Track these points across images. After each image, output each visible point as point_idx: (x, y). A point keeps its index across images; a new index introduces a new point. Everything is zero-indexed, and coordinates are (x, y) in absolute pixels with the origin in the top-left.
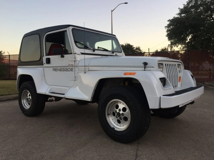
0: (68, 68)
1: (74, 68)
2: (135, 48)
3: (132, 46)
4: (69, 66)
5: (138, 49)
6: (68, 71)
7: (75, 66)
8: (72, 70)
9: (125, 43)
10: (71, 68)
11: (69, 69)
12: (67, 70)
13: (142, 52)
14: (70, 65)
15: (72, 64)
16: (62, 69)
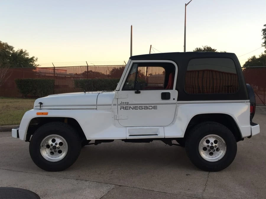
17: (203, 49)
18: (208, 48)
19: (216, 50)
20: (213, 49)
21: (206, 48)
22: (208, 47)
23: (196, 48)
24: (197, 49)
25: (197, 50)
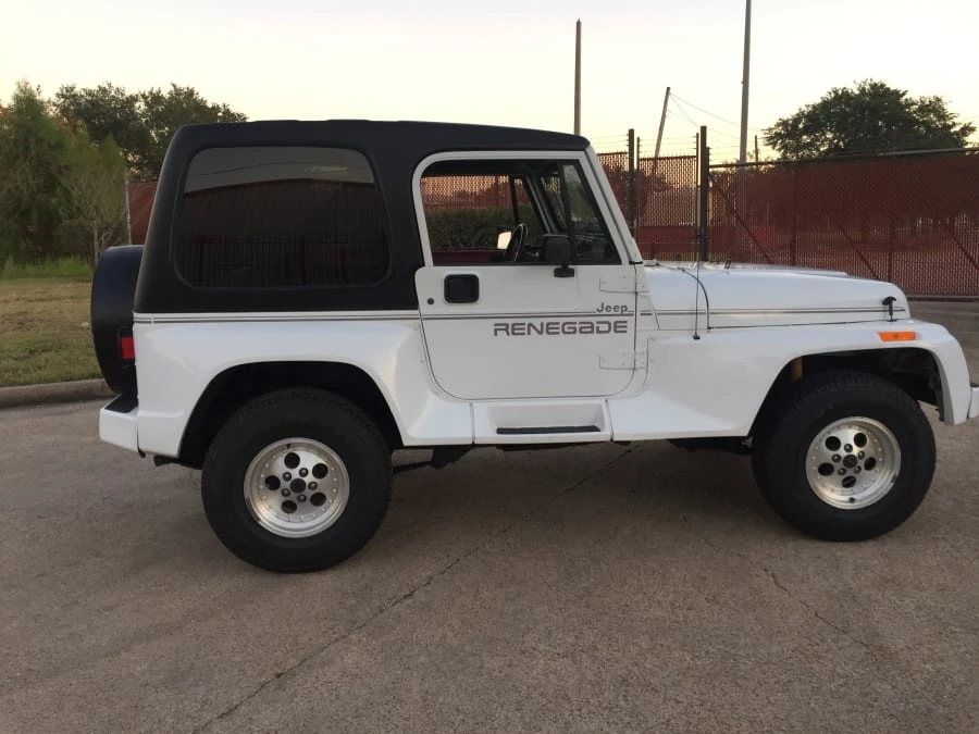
0: (594, 320)
1: (631, 320)
2: (914, 104)
3: (897, 94)
4: (604, 312)
5: (930, 111)
6: (598, 332)
7: (638, 313)
8: (618, 328)
9: (859, 82)
10: (612, 320)
11: (600, 325)
12: (590, 329)
13: (954, 124)
14: (608, 308)
15: (620, 305)
16: (557, 323)
17: (857, 92)
18: (874, 86)
19: (904, 94)
20: (892, 89)
21: (867, 87)
22: (876, 84)
23: (830, 90)
24: (836, 92)
25: (833, 95)
